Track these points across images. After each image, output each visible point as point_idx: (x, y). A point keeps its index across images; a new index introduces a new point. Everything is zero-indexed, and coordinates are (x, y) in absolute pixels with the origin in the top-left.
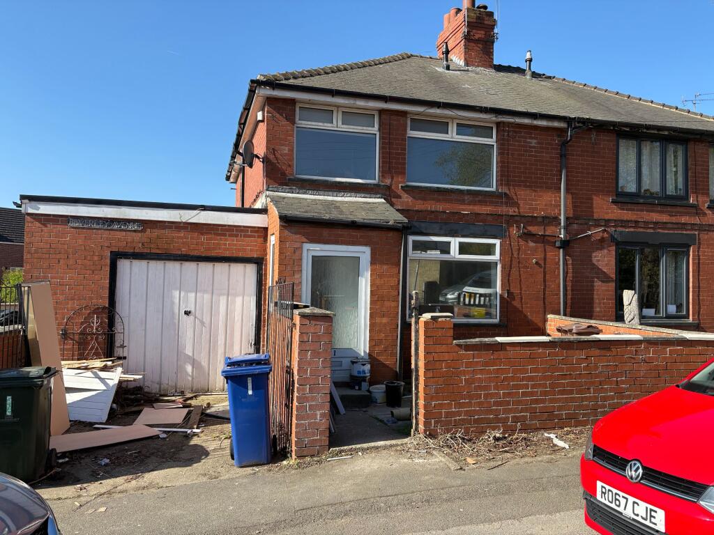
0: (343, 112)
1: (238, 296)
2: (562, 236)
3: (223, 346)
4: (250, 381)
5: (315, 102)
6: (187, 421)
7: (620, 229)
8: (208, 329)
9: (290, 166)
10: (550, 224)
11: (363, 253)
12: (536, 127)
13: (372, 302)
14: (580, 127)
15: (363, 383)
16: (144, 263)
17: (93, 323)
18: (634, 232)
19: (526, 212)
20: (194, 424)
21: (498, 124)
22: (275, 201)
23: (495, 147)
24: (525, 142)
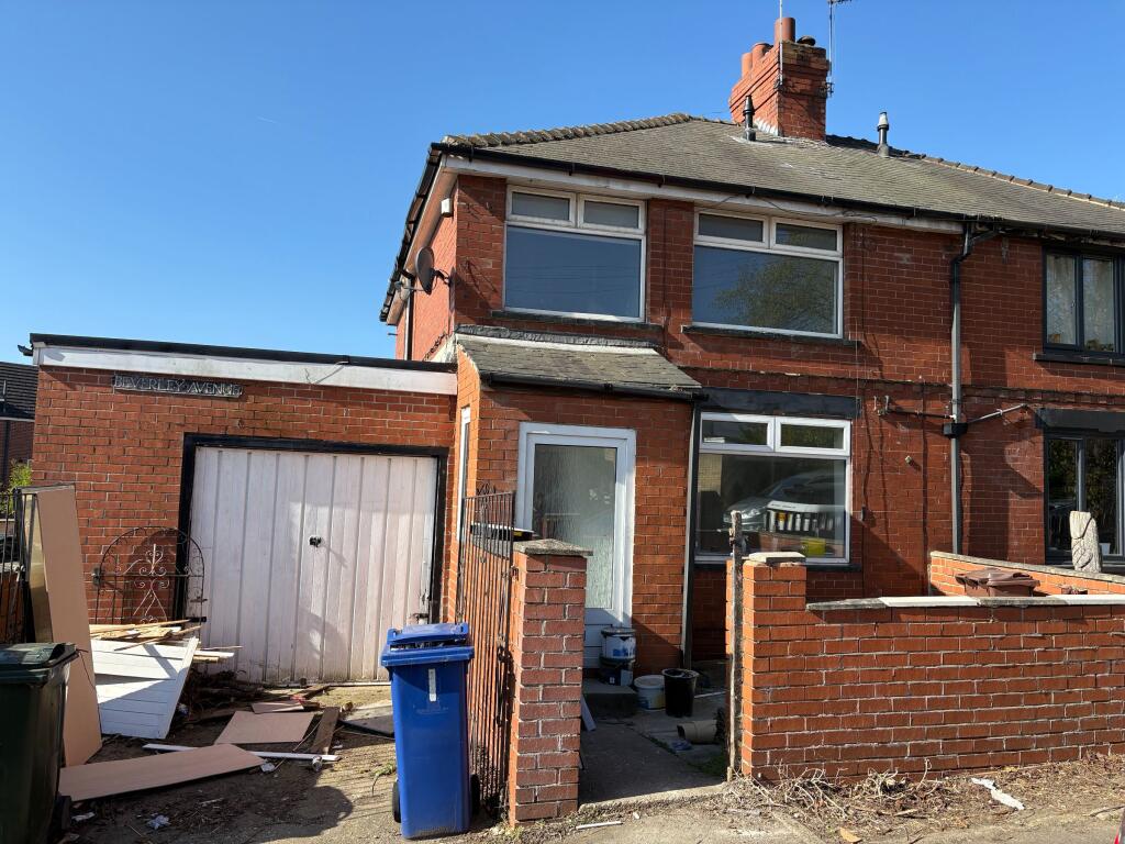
0: (586, 202)
1: (405, 513)
2: (954, 416)
3: (375, 602)
4: (432, 674)
5: (541, 184)
6: (311, 739)
7: (1052, 406)
8: (350, 569)
9: (495, 291)
10: (932, 396)
11: (623, 441)
12: (909, 233)
13: (640, 527)
14: (982, 232)
15: (623, 672)
16: (242, 454)
17: (151, 558)
18: (1075, 410)
19: (895, 376)
20: (323, 744)
21: (846, 226)
22: (472, 350)
23: (841, 264)
24: (890, 257)
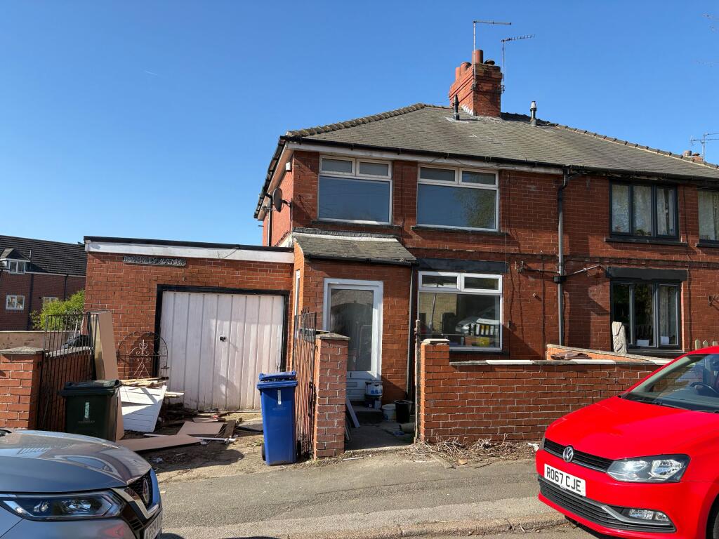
0: (361, 162)
1: (267, 324)
2: (560, 272)
3: (253, 370)
4: (279, 393)
5: (336, 154)
6: (223, 431)
7: (614, 266)
8: (240, 353)
9: (313, 210)
10: (547, 261)
11: (377, 287)
12: (535, 174)
13: (385, 330)
14: (574, 174)
15: (376, 402)
16: (186, 295)
17: (142, 347)
18: (628, 268)
19: (527, 251)
20: (229, 434)
21: (500, 172)
22: (302, 241)
23: (498, 192)
24: (524, 187)
